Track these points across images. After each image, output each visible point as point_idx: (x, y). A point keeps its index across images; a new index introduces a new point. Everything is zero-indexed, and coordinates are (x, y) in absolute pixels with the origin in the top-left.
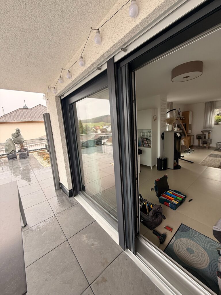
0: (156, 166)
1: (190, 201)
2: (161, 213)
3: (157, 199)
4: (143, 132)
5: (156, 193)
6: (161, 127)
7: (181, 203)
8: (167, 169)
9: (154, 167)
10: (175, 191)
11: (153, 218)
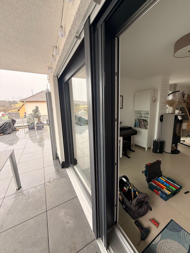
0: (152, 148)
1: (186, 193)
2: (147, 203)
3: (147, 184)
4: (140, 114)
5: (146, 177)
6: (160, 109)
7: (174, 193)
8: (163, 152)
9: (149, 148)
10: (168, 179)
11: (136, 208)
